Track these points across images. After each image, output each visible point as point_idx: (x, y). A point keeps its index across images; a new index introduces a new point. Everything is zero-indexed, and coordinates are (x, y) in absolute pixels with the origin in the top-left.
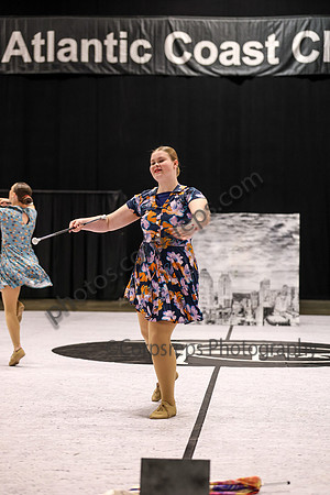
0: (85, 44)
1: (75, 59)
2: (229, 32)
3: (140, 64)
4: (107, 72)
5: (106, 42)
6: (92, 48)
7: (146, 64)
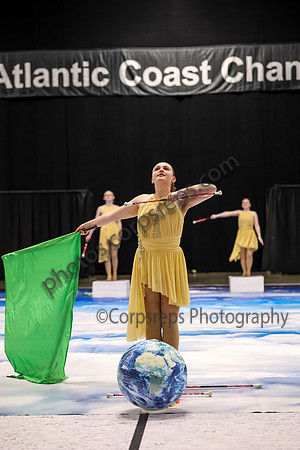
0: (56, 72)
1: (48, 85)
5: (72, 71)
6: (61, 76)
7: (104, 87)
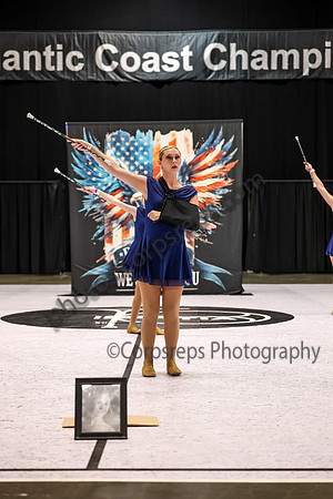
0: (27, 55)
1: (18, 68)
2: (150, 44)
3: (74, 72)
4: (46, 79)
5: (45, 53)
6: (33, 58)
7: (79, 72)
